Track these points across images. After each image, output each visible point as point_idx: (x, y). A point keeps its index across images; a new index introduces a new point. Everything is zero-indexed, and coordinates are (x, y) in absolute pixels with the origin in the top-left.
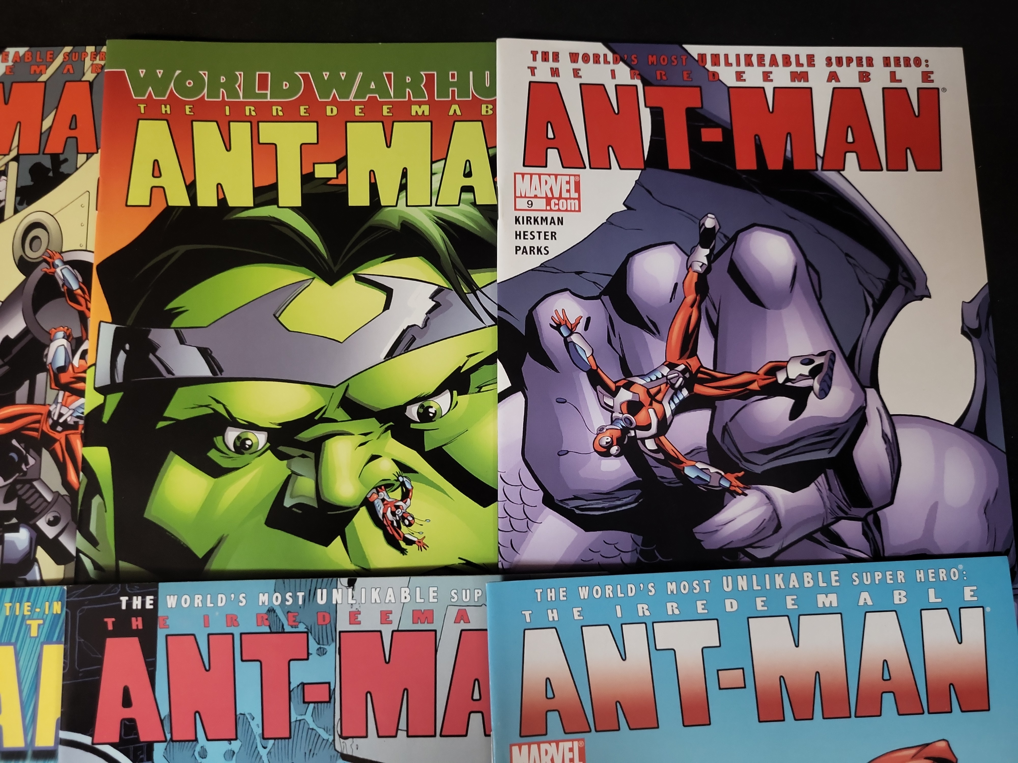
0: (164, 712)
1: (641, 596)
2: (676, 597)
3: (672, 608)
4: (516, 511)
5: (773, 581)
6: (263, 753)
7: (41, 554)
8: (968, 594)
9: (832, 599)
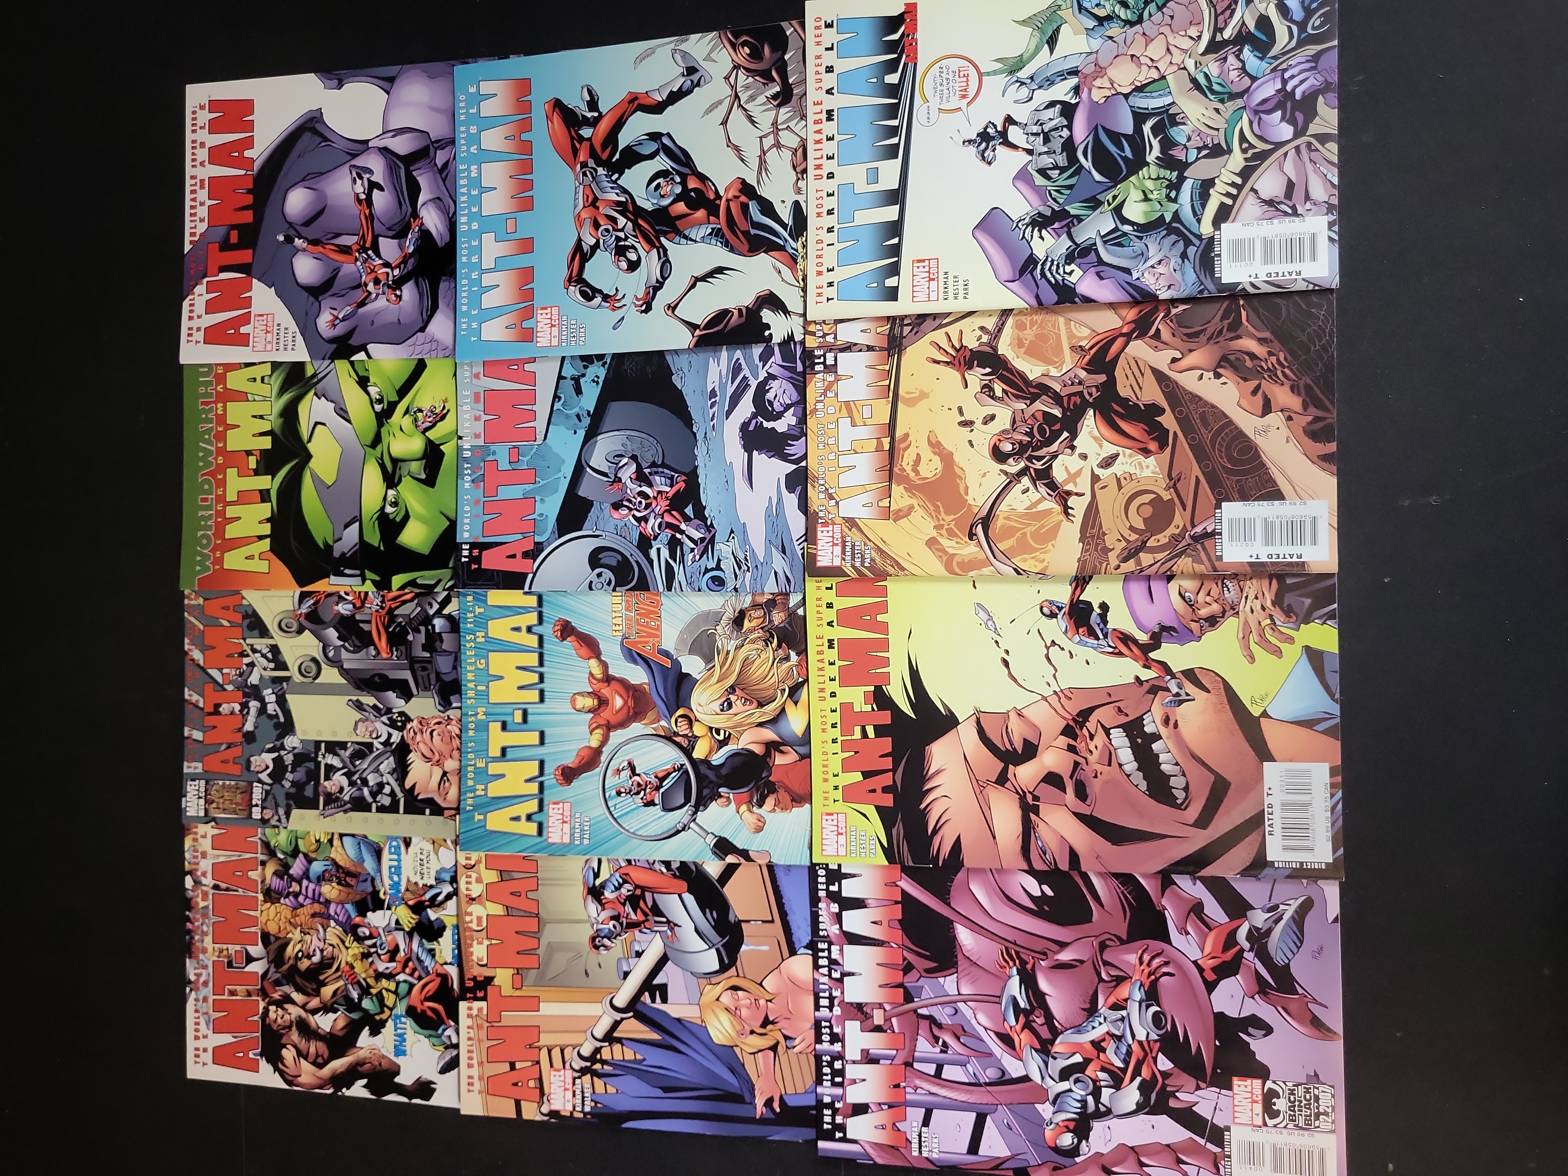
0: (520, 536)
1: (468, 276)
2: (469, 256)
3: (475, 259)
4: (427, 347)
5: (464, 202)
6: (542, 483)
7: (446, 612)
8: (472, 90)
9: (474, 168)
